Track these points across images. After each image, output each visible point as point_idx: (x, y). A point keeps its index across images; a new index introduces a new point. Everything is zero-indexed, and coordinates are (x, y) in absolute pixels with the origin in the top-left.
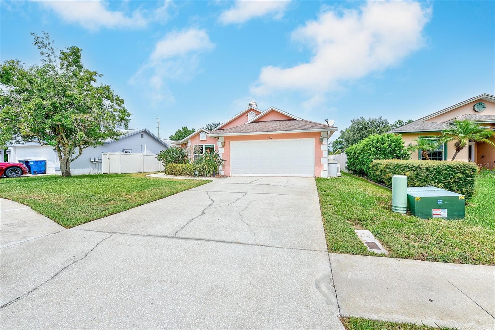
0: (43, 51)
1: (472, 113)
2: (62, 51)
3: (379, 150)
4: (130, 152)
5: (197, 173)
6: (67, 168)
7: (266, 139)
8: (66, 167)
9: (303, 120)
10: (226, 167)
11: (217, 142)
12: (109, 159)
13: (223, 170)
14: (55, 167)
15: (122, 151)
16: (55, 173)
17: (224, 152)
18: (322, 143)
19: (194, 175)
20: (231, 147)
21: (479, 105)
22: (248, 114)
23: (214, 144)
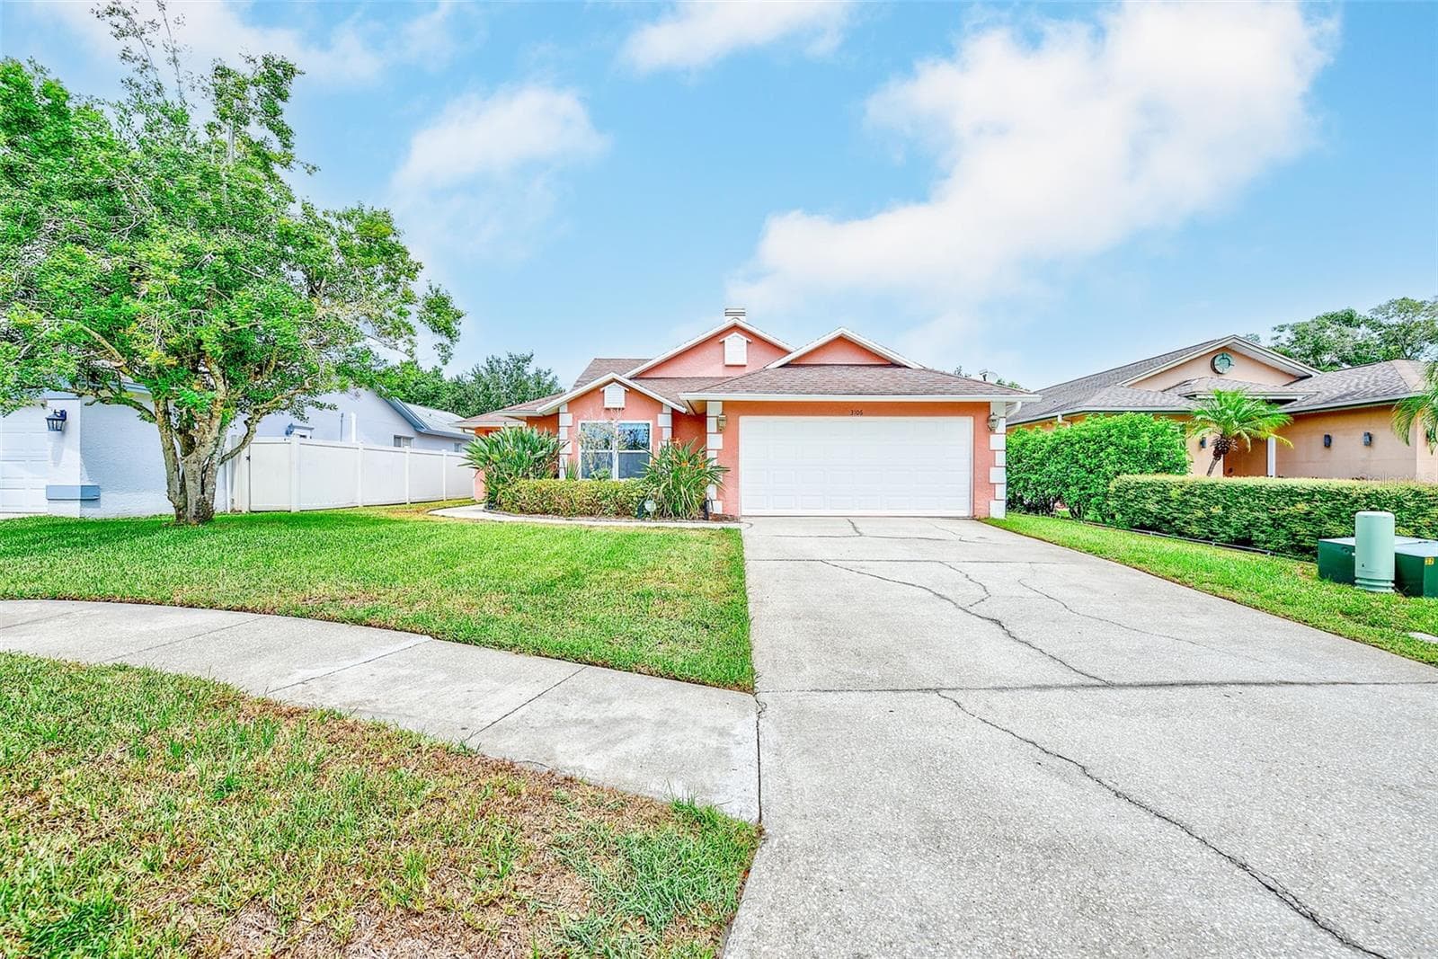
0: (132, 49)
1: (1209, 373)
2: (219, 63)
4: (308, 437)
5: (650, 506)
6: (203, 493)
7: (848, 415)
8: (199, 489)
9: (925, 369)
10: (729, 491)
11: (659, 415)
12: (248, 458)
13: (719, 500)
14: (47, 487)
15: (284, 432)
16: (45, 509)
17: (721, 448)
18: (992, 430)
19: (642, 514)
20: (741, 432)
21: (1223, 358)
22: (726, 339)
23: (651, 422)
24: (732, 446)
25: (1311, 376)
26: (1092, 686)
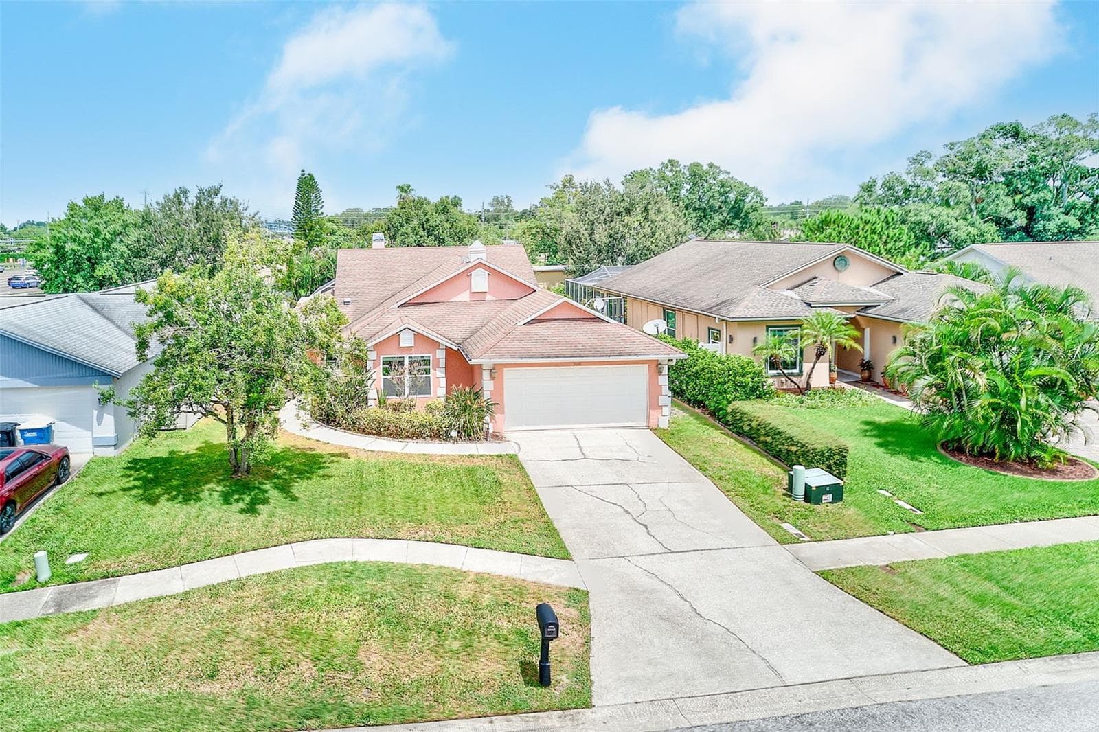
1: (832, 270)
3: (739, 386)
5: (454, 433)
7: (571, 366)
10: (498, 416)
11: (437, 350)
13: (491, 422)
17: (493, 390)
18: (660, 373)
19: (448, 438)
20: (505, 378)
21: (841, 260)
22: (472, 273)
23: (431, 355)
24: (499, 389)
25: (902, 274)
26: (668, 553)
